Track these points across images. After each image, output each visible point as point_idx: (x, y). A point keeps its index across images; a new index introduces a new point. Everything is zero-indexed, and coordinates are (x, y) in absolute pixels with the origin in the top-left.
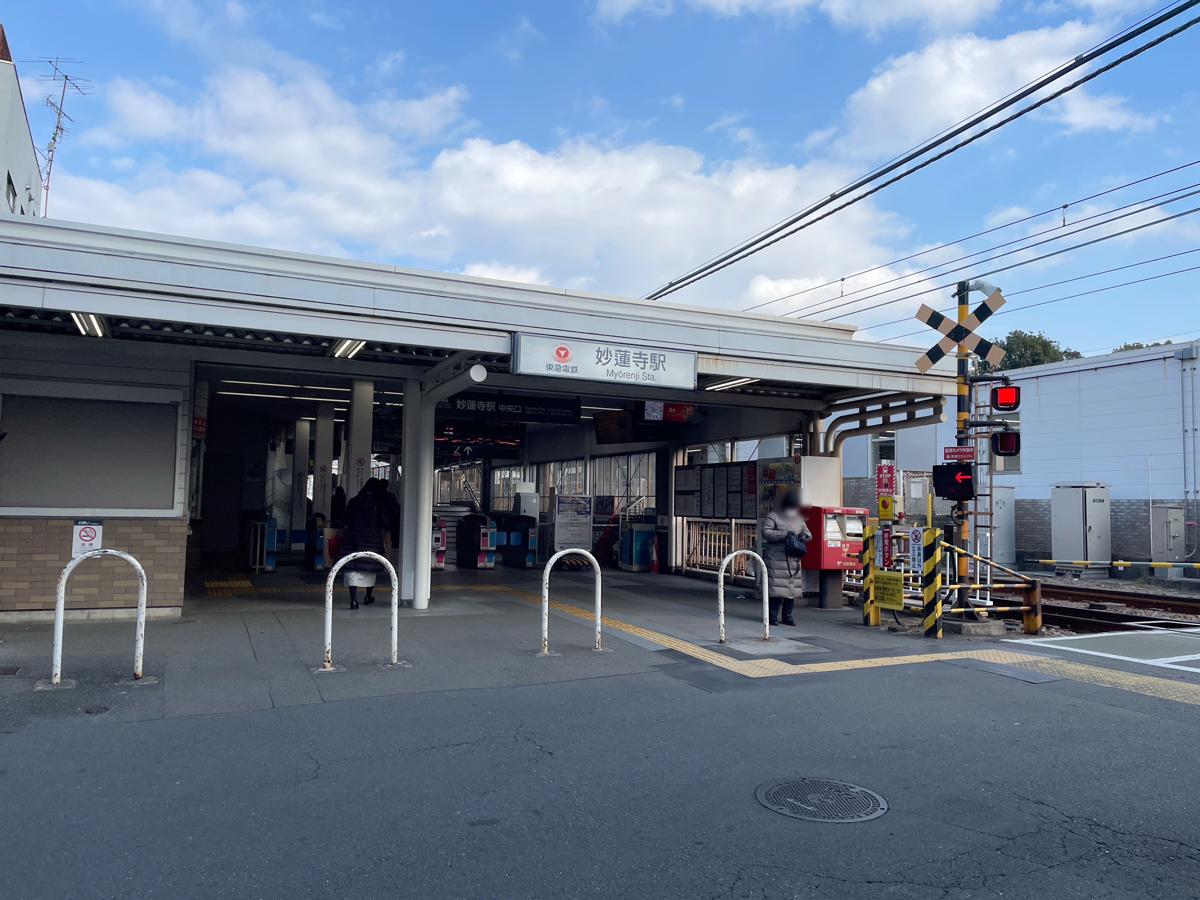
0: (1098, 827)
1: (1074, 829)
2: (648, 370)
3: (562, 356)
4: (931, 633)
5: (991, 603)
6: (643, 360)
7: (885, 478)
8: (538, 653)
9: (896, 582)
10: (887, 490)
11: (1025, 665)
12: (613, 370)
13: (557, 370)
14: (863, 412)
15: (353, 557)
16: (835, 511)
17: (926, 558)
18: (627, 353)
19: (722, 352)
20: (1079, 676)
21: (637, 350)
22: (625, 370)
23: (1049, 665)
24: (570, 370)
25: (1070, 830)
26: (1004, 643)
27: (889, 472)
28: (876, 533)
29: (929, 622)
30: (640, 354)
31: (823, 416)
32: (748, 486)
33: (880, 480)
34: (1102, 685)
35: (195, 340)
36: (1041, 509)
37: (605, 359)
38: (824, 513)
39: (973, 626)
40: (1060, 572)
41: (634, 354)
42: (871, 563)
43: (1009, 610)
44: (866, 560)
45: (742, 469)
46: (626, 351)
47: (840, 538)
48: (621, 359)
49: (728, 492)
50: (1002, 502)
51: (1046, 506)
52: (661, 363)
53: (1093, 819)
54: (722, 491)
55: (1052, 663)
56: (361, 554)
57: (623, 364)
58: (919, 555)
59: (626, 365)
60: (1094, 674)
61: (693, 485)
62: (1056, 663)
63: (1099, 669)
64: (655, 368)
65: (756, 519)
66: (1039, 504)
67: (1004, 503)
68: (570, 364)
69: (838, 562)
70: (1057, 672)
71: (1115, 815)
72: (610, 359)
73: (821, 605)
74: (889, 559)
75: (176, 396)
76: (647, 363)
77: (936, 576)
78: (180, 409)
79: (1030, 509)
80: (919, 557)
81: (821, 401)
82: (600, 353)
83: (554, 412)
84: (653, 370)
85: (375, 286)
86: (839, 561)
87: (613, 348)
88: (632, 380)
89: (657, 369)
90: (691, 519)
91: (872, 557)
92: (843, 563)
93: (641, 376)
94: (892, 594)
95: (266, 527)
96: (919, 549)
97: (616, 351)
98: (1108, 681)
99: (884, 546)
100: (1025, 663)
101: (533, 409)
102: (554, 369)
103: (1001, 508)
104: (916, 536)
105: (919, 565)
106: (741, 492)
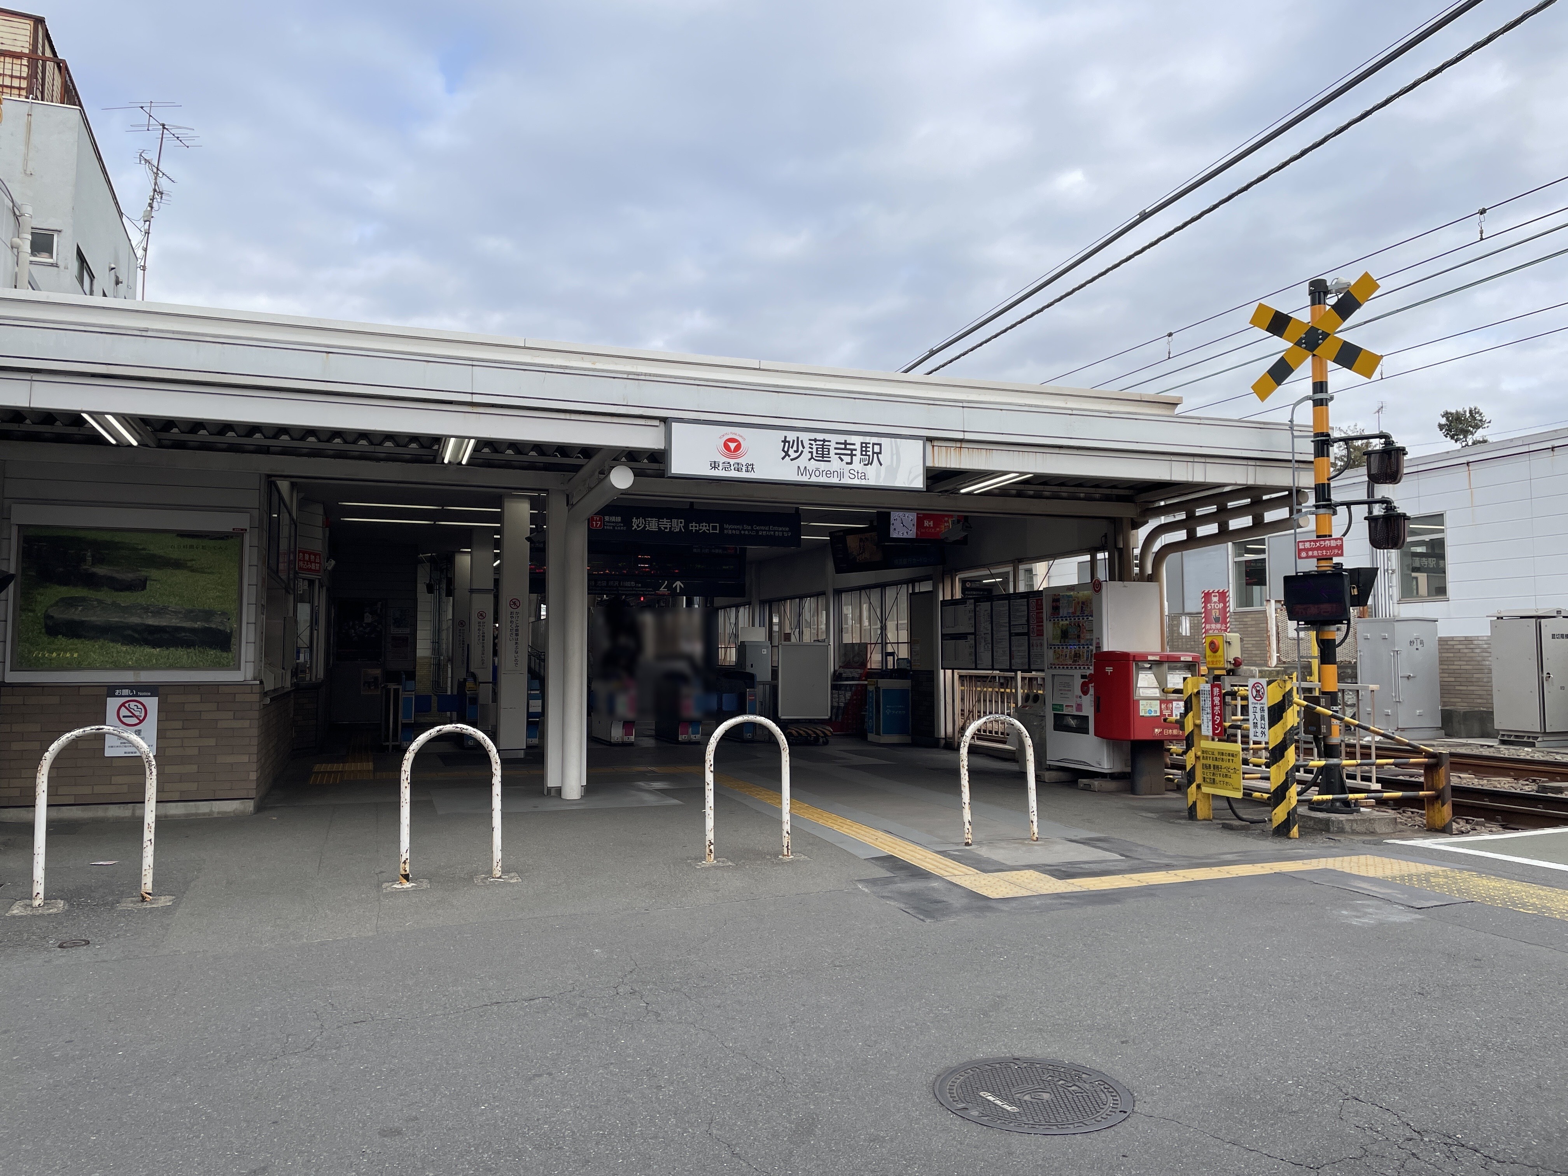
0: (1461, 1149)
1: (1422, 1152)
2: (857, 465)
3: (732, 449)
4: (1283, 830)
5: (1378, 786)
6: (849, 452)
7: (1215, 609)
8: (701, 862)
9: (1231, 758)
10: (1219, 626)
11: (1410, 880)
12: (806, 467)
13: (725, 469)
14: (1191, 516)
15: (438, 731)
16: (1150, 658)
17: (1272, 724)
18: (826, 443)
19: (968, 436)
20: (1490, 897)
21: (842, 438)
22: (823, 466)
23: (1446, 880)
24: (744, 468)
25: (1413, 1154)
26: (1390, 846)
27: (1220, 602)
28: (1201, 688)
29: (1280, 814)
30: (845, 443)
31: (1136, 525)
32: (1037, 626)
33: (1207, 611)
34: (1522, 910)
35: (268, 447)
36: (1478, 651)
37: (795, 452)
38: (1134, 660)
39: (1347, 820)
40: (1506, 738)
41: (837, 443)
42: (1196, 732)
43: (1402, 796)
44: (1189, 727)
45: (1028, 602)
46: (824, 441)
47: (1158, 695)
48: (817, 451)
49: (1011, 635)
50: (1419, 641)
51: (1485, 646)
52: (875, 455)
53: (1455, 1136)
54: (1004, 633)
55: (1453, 877)
56: (449, 728)
57: (821, 459)
58: (1262, 718)
59: (825, 459)
60: (1513, 893)
61: (965, 627)
62: (1458, 875)
63: (1523, 886)
64: (867, 462)
65: (1043, 671)
66: (1476, 642)
67: (1422, 643)
68: (743, 461)
69: (1156, 730)
70: (1457, 890)
71: (1494, 1128)
72: (802, 452)
73: (1132, 790)
74: (1220, 724)
75: (241, 521)
76: (855, 455)
77: (1286, 749)
78: (247, 537)
79: (1461, 651)
80: (1263, 722)
81: (1133, 504)
82: (787, 444)
83: (765, 530)
84: (865, 465)
85: (473, 362)
86: (1157, 728)
87: (805, 437)
88: (835, 480)
89: (870, 463)
90: (964, 672)
91: (1198, 722)
92: (1163, 730)
93: (847, 474)
94: (1226, 775)
95: (400, 693)
96: (1262, 710)
97: (810, 440)
98: (1532, 905)
99: (1213, 706)
100: (1410, 876)
101: (736, 527)
102: (720, 468)
103: (1417, 649)
104: (1258, 691)
105: (1263, 733)
106: (1027, 634)
